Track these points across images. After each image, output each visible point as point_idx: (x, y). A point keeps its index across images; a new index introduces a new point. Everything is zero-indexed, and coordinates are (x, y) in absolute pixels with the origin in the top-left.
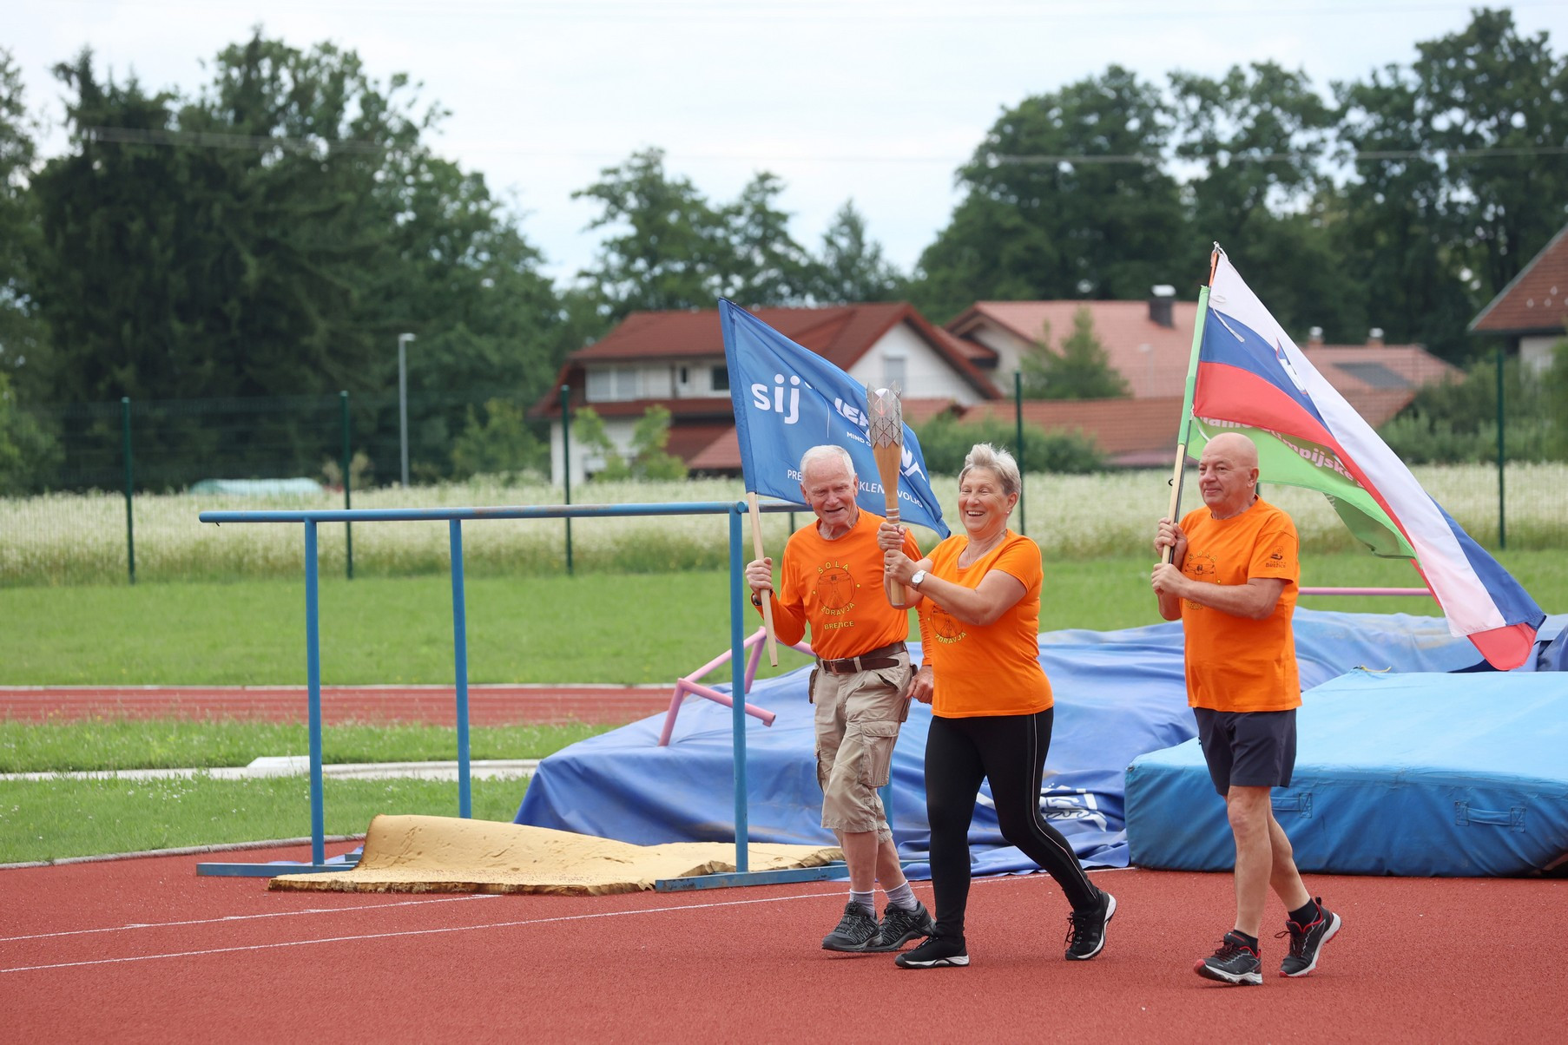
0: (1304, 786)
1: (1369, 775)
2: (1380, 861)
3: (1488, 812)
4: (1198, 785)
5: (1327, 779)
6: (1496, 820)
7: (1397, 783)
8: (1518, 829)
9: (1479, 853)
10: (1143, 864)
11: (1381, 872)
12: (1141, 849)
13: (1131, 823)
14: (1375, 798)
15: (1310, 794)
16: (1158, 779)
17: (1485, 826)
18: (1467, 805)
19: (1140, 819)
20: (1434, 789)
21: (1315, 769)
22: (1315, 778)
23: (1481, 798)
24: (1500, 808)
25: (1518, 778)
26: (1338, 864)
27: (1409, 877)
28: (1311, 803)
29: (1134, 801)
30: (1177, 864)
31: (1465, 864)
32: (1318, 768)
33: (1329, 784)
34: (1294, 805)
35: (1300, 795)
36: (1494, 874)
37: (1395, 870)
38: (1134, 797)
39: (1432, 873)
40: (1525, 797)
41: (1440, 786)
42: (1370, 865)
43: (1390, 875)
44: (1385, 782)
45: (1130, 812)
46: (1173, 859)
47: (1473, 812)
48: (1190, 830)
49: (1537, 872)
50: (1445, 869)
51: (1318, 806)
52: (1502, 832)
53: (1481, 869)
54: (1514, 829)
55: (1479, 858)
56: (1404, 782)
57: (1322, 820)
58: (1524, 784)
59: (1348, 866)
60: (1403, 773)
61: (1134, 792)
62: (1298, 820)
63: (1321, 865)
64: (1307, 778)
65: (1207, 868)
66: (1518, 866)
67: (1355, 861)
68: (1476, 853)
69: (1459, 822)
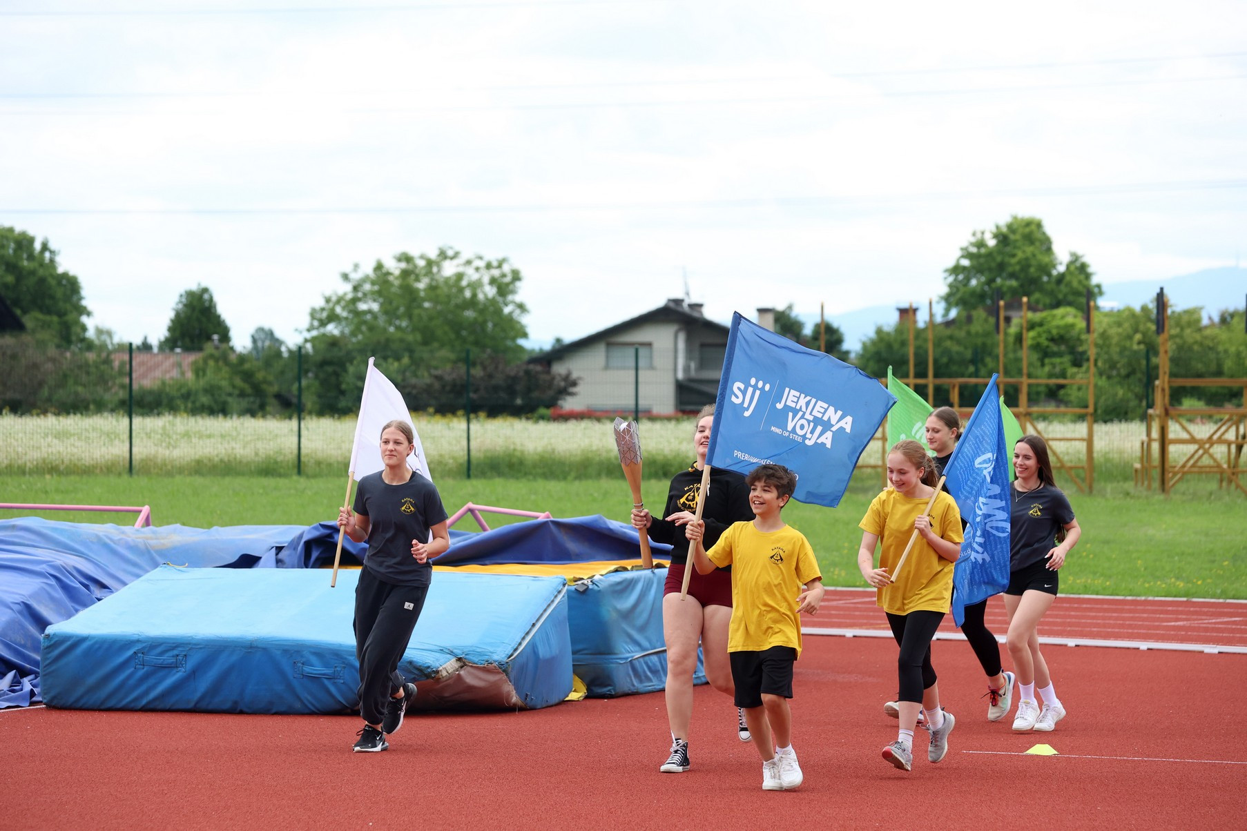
0: (180, 649)
1: (233, 641)
2: (236, 703)
3: (317, 668)
4: (100, 648)
5: (198, 645)
6: (324, 674)
7: (251, 647)
8: (338, 680)
9: (309, 698)
10: (53, 704)
11: (235, 710)
12: (52, 694)
13: (45, 675)
14: (234, 658)
15: (185, 655)
16: (68, 644)
17: (315, 679)
18: (303, 664)
19: (53, 672)
20: (278, 652)
21: (189, 637)
22: (190, 644)
23: (313, 659)
24: (326, 665)
25: (341, 645)
26: (203, 705)
27: (256, 714)
28: (186, 661)
29: (48, 659)
30: (80, 704)
31: (298, 706)
32: (191, 637)
33: (201, 648)
34: (173, 663)
35: (177, 656)
36: (317, 711)
37: (245, 709)
38: (49, 655)
39: (274, 711)
40: (346, 658)
41: (284, 650)
42: (227, 706)
43: (241, 713)
44: (242, 647)
45: (45, 667)
46: (78, 700)
47: (307, 669)
48: (92, 680)
49: (349, 711)
50: (283, 709)
51: (190, 664)
52: (326, 682)
53: (309, 709)
54: (336, 681)
55: (308, 700)
56: (257, 647)
57: (194, 674)
58: (345, 649)
59: (211, 707)
60: (256, 641)
61: (49, 653)
62: (174, 674)
63: (191, 706)
64: (183, 644)
65: (103, 707)
66: (338, 707)
67: (216, 702)
68: (306, 696)
69: (296, 675)
